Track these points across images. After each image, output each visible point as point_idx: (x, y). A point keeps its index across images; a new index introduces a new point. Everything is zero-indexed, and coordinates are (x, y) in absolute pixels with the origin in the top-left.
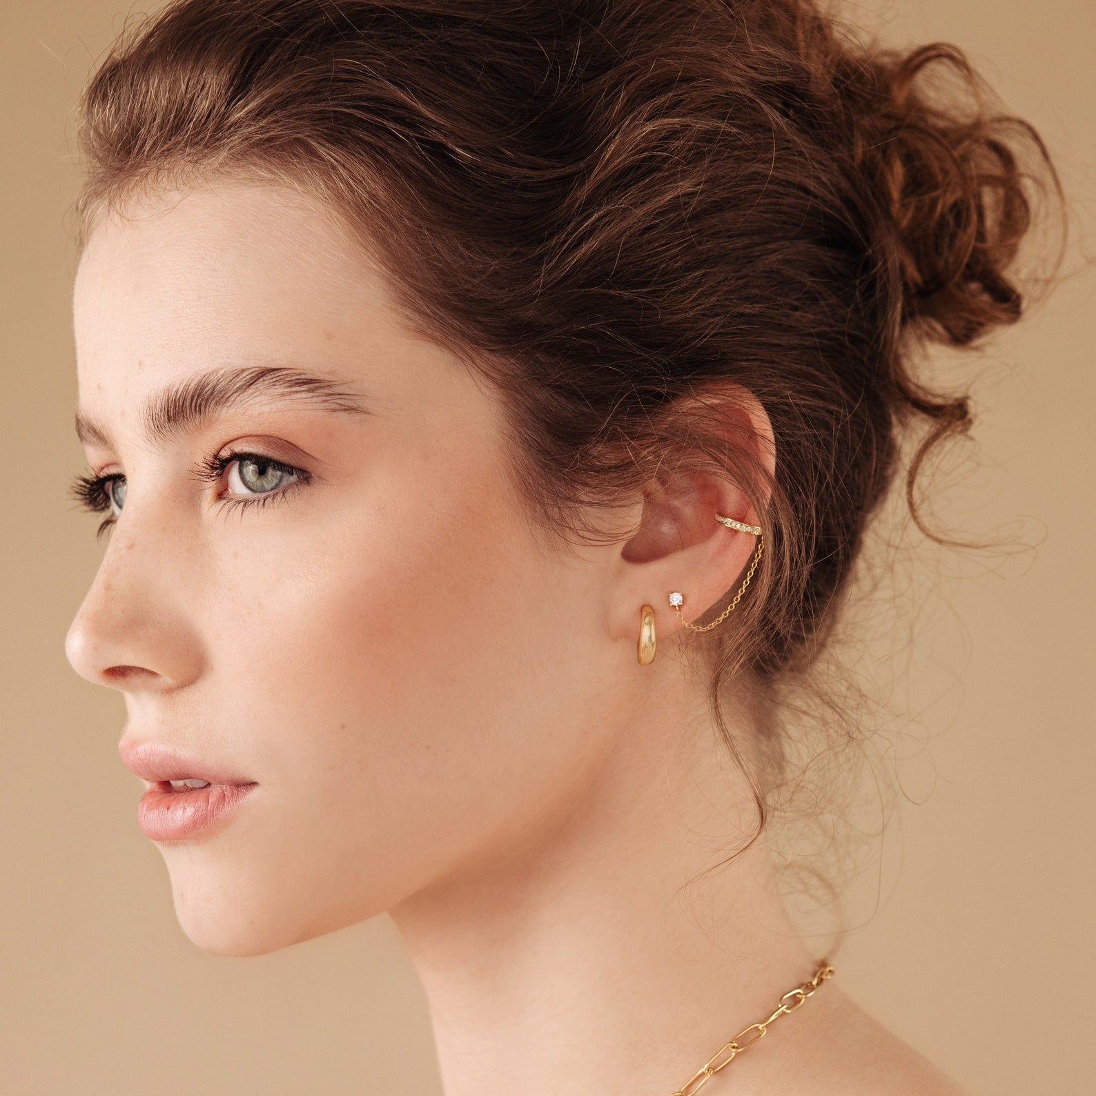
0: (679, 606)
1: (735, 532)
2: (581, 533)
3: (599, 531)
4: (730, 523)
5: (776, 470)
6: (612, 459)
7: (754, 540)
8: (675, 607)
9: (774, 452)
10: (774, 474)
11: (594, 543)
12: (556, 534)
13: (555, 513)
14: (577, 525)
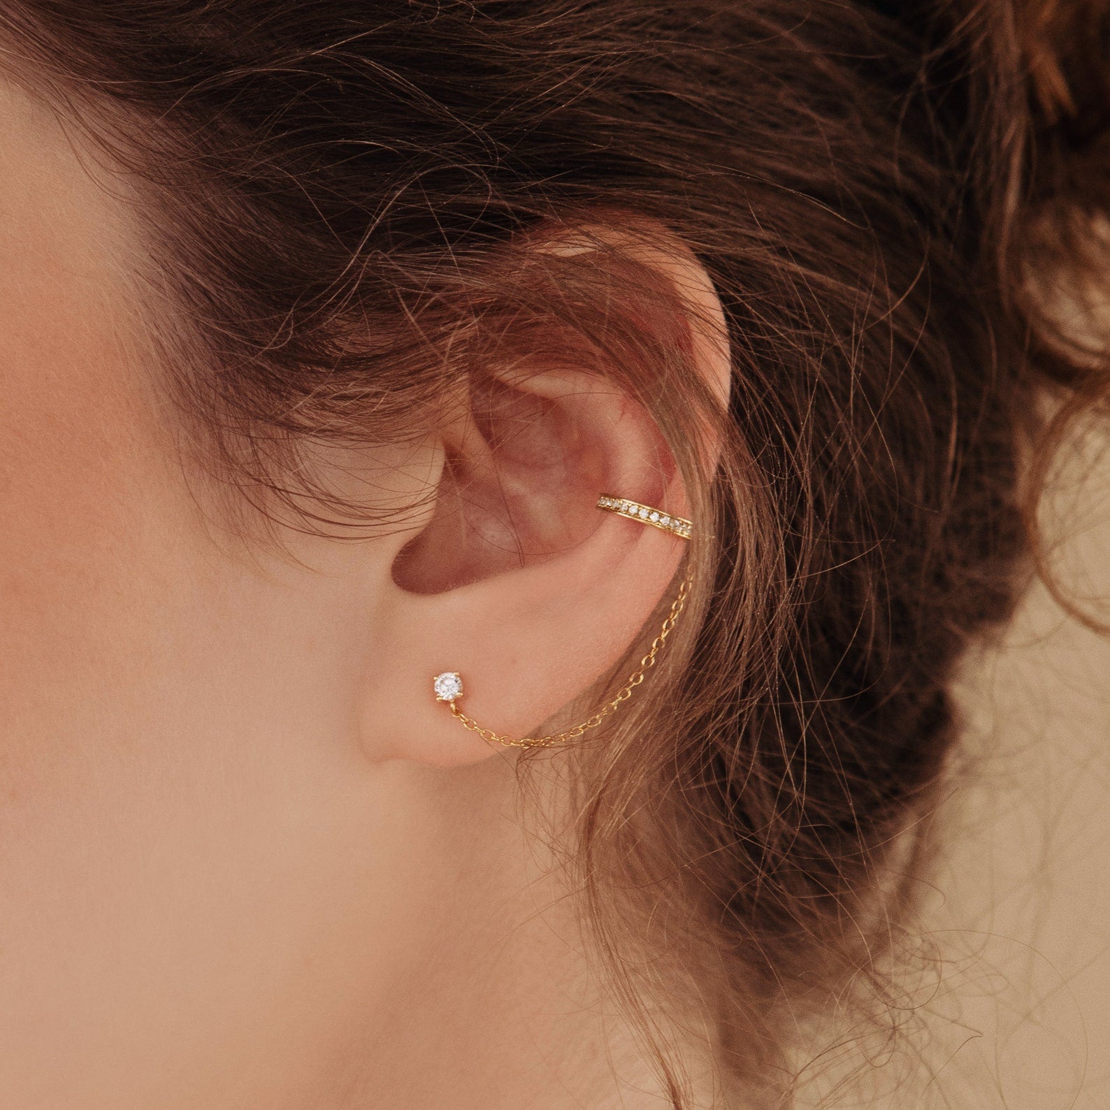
0: (456, 701)
1: (637, 527)
2: (297, 501)
3: (339, 502)
4: (630, 507)
5: (733, 396)
6: (377, 341)
7: (680, 550)
8: (447, 703)
9: (727, 352)
10: (727, 405)
11: (324, 527)
12: (245, 501)
13: (243, 452)
14: (289, 482)
